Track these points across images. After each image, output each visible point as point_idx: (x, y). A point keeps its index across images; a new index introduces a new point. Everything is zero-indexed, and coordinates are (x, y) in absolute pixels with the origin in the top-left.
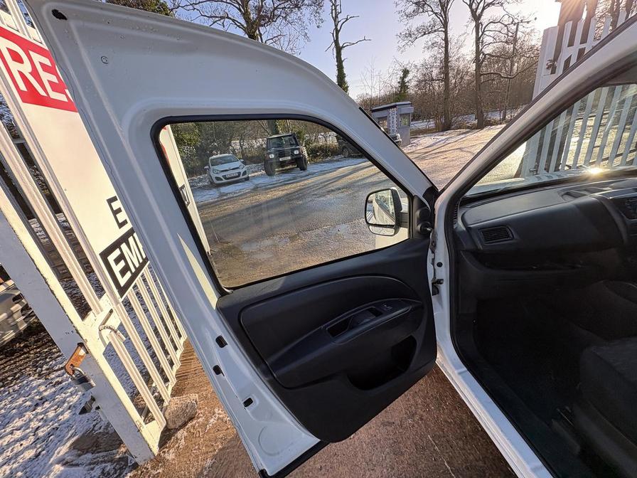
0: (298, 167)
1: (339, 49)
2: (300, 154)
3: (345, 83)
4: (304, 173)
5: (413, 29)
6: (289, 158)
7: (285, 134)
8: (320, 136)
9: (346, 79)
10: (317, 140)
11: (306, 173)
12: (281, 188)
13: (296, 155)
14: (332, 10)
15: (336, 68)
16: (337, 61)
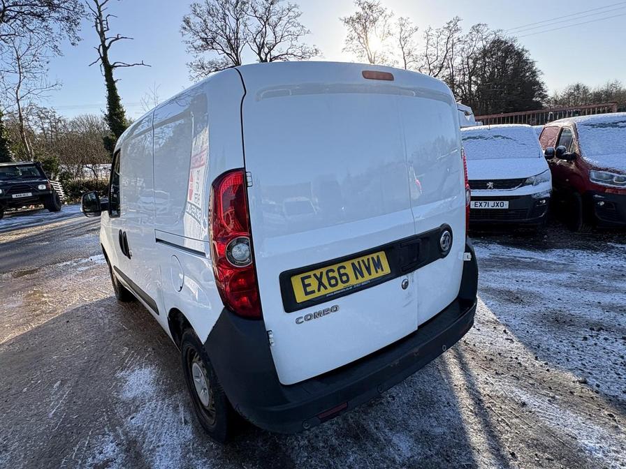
0: (45, 208)
1: (108, 69)
2: (48, 189)
3: (119, 107)
4: (56, 215)
5: (206, 62)
6: (30, 194)
7: (21, 163)
8: (86, 169)
9: (121, 102)
10: (80, 172)
11: (60, 214)
12: (15, 232)
13: (41, 190)
14: (97, 23)
15: (106, 88)
16: (107, 81)
